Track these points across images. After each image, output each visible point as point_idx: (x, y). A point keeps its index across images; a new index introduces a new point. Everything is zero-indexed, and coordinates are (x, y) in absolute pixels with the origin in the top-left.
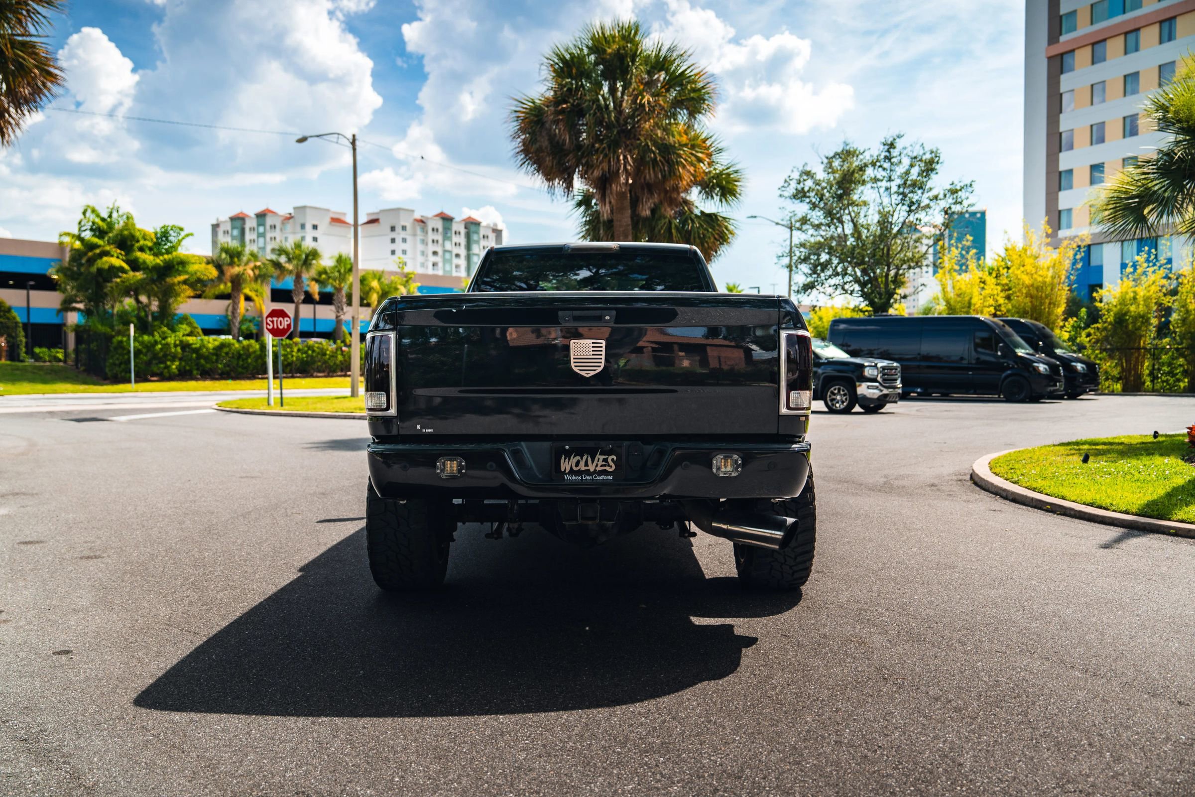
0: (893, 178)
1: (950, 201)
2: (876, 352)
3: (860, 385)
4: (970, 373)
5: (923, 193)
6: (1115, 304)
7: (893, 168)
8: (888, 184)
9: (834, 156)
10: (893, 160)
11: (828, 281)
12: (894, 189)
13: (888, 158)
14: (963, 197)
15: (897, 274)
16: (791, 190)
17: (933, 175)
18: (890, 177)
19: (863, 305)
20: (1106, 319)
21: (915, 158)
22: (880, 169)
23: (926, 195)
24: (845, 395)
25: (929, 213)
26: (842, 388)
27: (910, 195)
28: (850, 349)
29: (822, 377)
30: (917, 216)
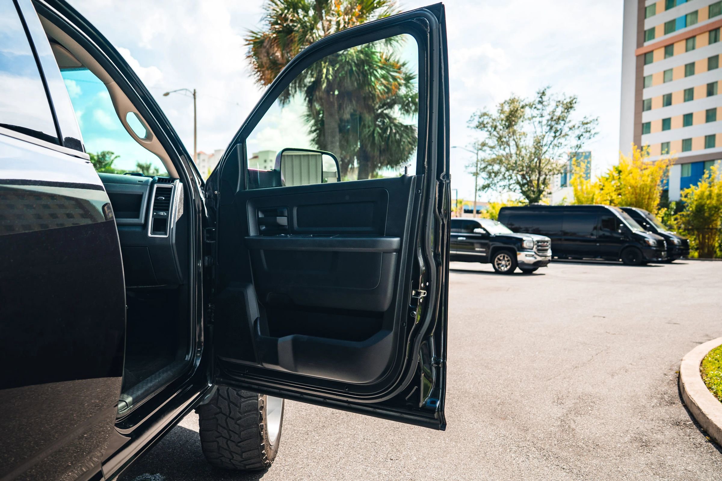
0: (543, 115)
1: (582, 130)
2: (530, 229)
3: (519, 254)
4: (598, 244)
5: (564, 124)
6: (695, 199)
7: (544, 108)
8: (541, 119)
9: (505, 103)
10: (544, 103)
11: (499, 183)
12: (544, 122)
13: (541, 102)
14: (591, 128)
15: (545, 179)
16: (476, 123)
17: (572, 111)
18: (542, 115)
19: (522, 198)
20: (689, 209)
21: (559, 102)
22: (535, 110)
23: (567, 125)
24: (508, 261)
25: (567, 139)
26: (506, 256)
27: (556, 126)
28: (513, 227)
29: (491, 247)
30: (560, 140)
